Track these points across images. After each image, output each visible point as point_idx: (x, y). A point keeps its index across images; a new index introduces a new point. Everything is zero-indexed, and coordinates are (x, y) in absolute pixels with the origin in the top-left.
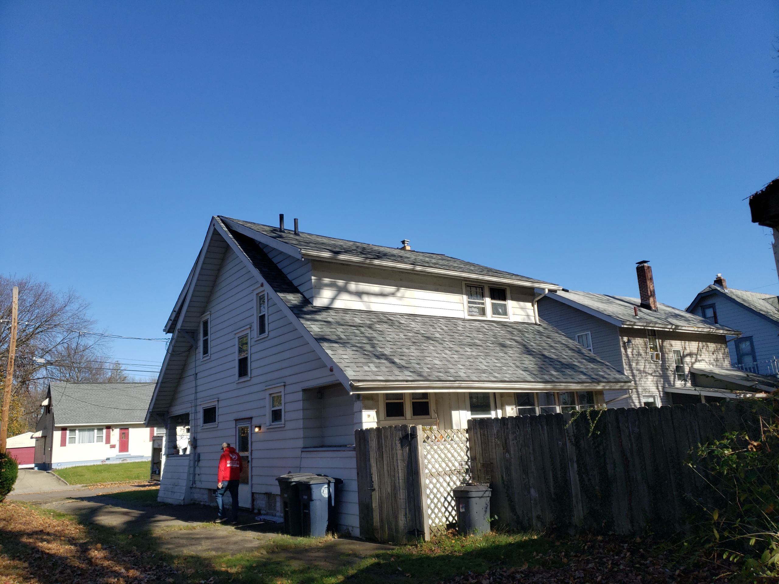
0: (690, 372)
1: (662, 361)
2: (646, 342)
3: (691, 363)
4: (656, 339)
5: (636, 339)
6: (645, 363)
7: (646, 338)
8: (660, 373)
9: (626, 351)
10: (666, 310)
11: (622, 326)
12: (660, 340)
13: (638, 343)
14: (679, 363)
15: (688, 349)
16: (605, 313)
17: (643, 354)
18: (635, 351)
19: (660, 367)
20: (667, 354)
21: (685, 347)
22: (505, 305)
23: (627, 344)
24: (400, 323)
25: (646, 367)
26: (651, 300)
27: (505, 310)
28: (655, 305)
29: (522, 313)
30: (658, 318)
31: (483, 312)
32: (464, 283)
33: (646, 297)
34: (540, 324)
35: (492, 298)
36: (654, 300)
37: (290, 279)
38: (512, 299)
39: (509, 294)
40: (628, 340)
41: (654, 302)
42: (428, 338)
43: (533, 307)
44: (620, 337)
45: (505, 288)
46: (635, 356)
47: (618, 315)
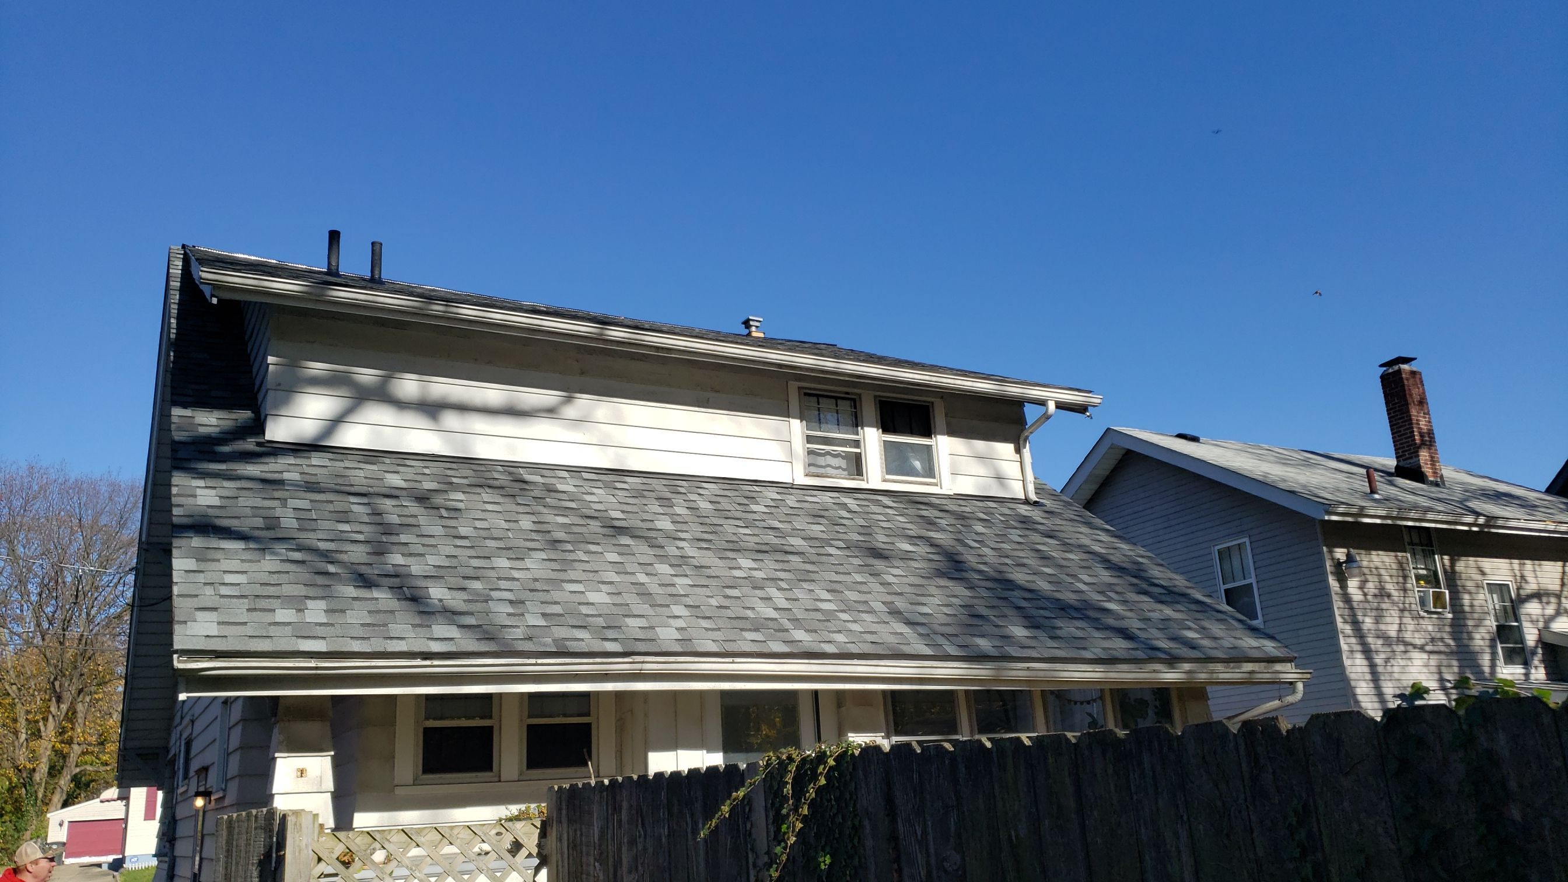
0: (1540, 641)
1: (1453, 612)
2: (1404, 561)
3: (1541, 619)
4: (1434, 554)
5: (1374, 553)
6: (1400, 617)
7: (1405, 552)
8: (1448, 645)
9: (1343, 586)
10: (1472, 484)
11: (1326, 518)
12: (1446, 557)
13: (1379, 565)
14: (1506, 618)
15: (1531, 579)
16: (1282, 485)
17: (1395, 593)
18: (1370, 585)
19: (1448, 629)
20: (1470, 593)
21: (1522, 577)
22: (929, 447)
23: (1344, 568)
24: (551, 490)
25: (1405, 627)
26: (1424, 455)
27: (930, 464)
28: (1436, 469)
29: (982, 471)
30: (1439, 500)
31: (856, 466)
32: (793, 386)
33: (1410, 450)
34: (1038, 500)
35: (886, 429)
36: (1432, 457)
37: (254, 375)
38: (952, 432)
39: (939, 418)
40: (1348, 555)
41: (1433, 461)
42: (621, 531)
43: (1018, 455)
44: (1324, 548)
45: (929, 402)
46: (1369, 598)
47: (1316, 491)
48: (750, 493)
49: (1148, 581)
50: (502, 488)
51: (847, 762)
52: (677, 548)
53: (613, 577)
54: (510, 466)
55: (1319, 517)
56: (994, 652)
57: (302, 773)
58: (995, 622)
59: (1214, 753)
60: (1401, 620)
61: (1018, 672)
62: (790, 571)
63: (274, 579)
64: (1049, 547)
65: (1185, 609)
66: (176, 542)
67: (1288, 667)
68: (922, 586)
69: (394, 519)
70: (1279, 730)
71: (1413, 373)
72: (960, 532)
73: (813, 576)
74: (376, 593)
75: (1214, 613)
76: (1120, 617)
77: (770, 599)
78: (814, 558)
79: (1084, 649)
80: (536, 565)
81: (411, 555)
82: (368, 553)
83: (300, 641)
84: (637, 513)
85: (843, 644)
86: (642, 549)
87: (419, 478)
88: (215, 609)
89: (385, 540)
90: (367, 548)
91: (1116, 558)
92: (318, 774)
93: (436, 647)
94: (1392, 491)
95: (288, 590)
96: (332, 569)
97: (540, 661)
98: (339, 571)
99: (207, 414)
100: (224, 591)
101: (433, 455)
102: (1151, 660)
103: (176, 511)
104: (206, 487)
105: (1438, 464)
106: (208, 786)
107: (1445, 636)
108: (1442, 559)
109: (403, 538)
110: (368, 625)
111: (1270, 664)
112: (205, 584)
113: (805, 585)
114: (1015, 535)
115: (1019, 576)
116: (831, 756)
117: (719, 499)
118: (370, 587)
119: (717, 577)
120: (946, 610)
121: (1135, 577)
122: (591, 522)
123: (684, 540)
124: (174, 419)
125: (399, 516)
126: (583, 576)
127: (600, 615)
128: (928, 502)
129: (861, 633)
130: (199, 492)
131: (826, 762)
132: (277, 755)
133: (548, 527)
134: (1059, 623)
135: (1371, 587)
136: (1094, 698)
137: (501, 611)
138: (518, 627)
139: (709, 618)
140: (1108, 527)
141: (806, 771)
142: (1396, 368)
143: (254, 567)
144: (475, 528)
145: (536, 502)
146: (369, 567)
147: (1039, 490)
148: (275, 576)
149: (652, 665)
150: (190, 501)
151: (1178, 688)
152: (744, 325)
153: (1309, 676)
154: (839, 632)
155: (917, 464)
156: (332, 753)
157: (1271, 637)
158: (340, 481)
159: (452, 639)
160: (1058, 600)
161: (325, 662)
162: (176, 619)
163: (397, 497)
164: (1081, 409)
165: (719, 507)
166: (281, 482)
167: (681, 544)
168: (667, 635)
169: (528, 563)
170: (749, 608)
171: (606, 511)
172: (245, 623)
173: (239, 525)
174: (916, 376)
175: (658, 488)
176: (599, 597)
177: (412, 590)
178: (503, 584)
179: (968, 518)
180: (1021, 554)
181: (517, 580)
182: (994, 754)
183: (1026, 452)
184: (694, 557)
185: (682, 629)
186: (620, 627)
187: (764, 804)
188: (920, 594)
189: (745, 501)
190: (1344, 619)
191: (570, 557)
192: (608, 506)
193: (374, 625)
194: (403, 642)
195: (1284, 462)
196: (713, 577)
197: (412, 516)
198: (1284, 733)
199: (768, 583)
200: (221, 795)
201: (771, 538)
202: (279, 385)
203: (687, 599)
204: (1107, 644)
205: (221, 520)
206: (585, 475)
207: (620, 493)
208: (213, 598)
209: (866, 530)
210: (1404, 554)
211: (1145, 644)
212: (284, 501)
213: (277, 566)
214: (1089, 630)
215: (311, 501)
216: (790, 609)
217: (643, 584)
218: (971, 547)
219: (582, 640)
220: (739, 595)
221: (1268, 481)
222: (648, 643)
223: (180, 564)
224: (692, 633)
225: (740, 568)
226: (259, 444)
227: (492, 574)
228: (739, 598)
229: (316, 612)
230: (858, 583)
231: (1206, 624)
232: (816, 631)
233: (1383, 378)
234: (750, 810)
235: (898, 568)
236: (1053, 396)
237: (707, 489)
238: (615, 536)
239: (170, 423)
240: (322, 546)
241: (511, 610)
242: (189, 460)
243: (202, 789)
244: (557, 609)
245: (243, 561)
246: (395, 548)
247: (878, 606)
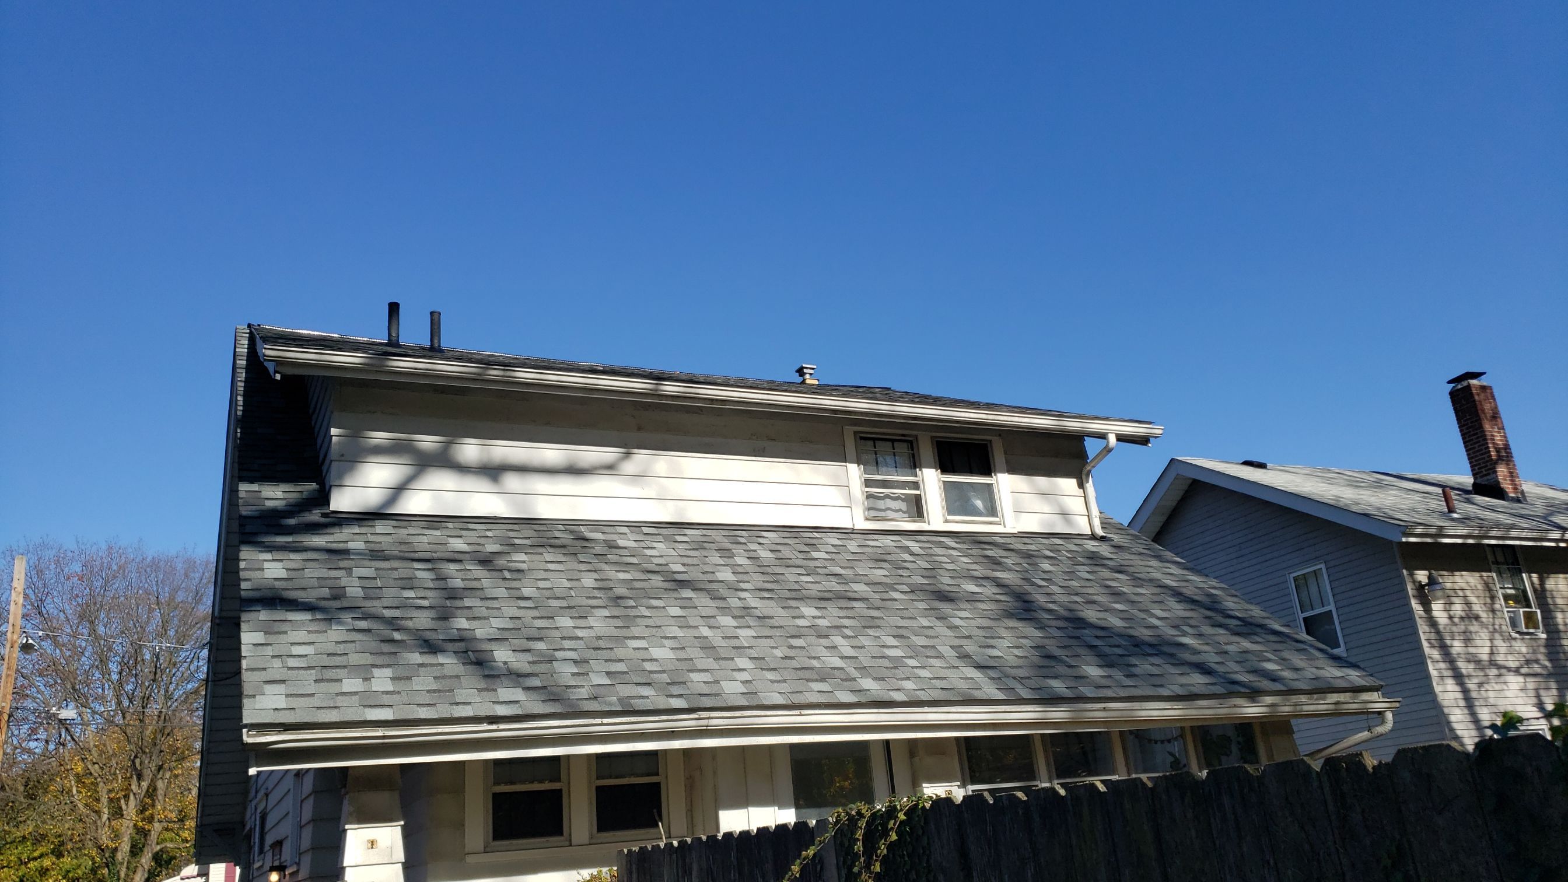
1: (1547, 632)
2: (1490, 581)
4: (1521, 572)
5: (1457, 573)
6: (1491, 640)
7: (1490, 571)
8: (1544, 667)
9: (1428, 610)
10: (1554, 499)
11: (1404, 540)
12: (1534, 575)
13: (1464, 586)
16: (1355, 509)
17: (1483, 615)
18: (1456, 607)
19: (1542, 650)
20: (1563, 611)
22: (990, 486)
23: (1426, 591)
24: (612, 546)
25: (1498, 650)
26: (1502, 471)
27: (991, 502)
28: (1515, 485)
29: (1047, 509)
30: (1522, 516)
31: (917, 508)
32: (849, 430)
33: (1487, 466)
34: (1104, 535)
35: (945, 470)
36: (1511, 473)
37: (318, 447)
38: (1012, 470)
39: (998, 457)
40: (1430, 577)
41: (1512, 475)
42: (683, 584)
43: (1082, 490)
44: (1404, 571)
45: (987, 440)
46: (1456, 620)
47: (1391, 513)
48: (811, 540)
49: (1222, 613)
50: (564, 546)
51: (918, 816)
52: (740, 599)
53: (676, 631)
54: (571, 525)
55: (1397, 540)
56: (1068, 694)
57: (372, 845)
58: (1067, 662)
59: (1298, 793)
60: (1492, 642)
61: (1096, 712)
62: (853, 618)
63: (341, 648)
64: (1121, 583)
65: (1263, 640)
66: (244, 617)
67: (1375, 696)
68: (991, 628)
69: (458, 583)
70: (1365, 767)
71: (1483, 388)
72: (1027, 571)
73: (878, 622)
74: (441, 659)
75: (1294, 643)
76: (1196, 652)
77: (835, 647)
78: (879, 604)
79: (1161, 686)
80: (599, 623)
81: (475, 618)
82: (433, 619)
83: (367, 710)
84: (698, 565)
85: (913, 692)
86: (705, 603)
87: (482, 541)
88: (283, 682)
89: (449, 605)
90: (431, 614)
91: (1189, 591)
92: (389, 844)
93: (502, 711)
94: (1471, 509)
95: (354, 659)
96: (397, 636)
97: (605, 721)
98: (405, 638)
99: (273, 488)
100: (292, 662)
101: (495, 518)
102: (1230, 694)
103: (244, 585)
104: (273, 560)
105: (1517, 480)
106: (283, 859)
107: (1541, 657)
108: (1530, 577)
109: (467, 602)
110: (434, 691)
111: (1359, 694)
112: (273, 657)
113: (871, 632)
114: (1083, 572)
115: (1091, 614)
116: (901, 810)
117: (779, 547)
118: (436, 653)
119: (781, 627)
120: (1017, 652)
121: (1209, 609)
122: (654, 577)
123: (746, 590)
124: (242, 495)
125: (463, 580)
126: (647, 632)
127: (664, 672)
128: (992, 541)
129: (930, 679)
130: (266, 565)
131: (897, 817)
132: (347, 827)
133: (611, 584)
134: (1134, 660)
135: (1458, 608)
136: (1175, 736)
137: (565, 671)
138: (583, 687)
139: (774, 669)
140: (1179, 560)
141: (877, 827)
142: (1465, 383)
143: (321, 638)
144: (538, 588)
145: (598, 559)
146: (433, 632)
147: (1104, 524)
148: (342, 646)
149: (718, 719)
150: (257, 574)
151: (1261, 723)
152: (798, 374)
153: (1397, 705)
154: (908, 679)
155: (979, 504)
156: (402, 823)
157: (1354, 666)
158: (403, 548)
159: (517, 702)
160: (1131, 637)
161: (391, 730)
162: (245, 693)
163: (460, 561)
164: (1143, 440)
165: (780, 555)
166: (345, 552)
167: (743, 595)
168: (733, 688)
169: (591, 621)
170: (814, 658)
171: (667, 564)
172: (313, 695)
173: (306, 596)
174: (972, 415)
175: (719, 539)
176: (662, 652)
177: (477, 654)
178: (567, 644)
179: (1033, 556)
180: (1090, 591)
181: (581, 638)
182: (1069, 803)
183: (1090, 486)
184: (756, 608)
185: (747, 682)
186: (684, 683)
187: (835, 862)
188: (990, 635)
189: (806, 549)
190: (1430, 643)
191: (633, 613)
192: (669, 559)
193: (439, 691)
194: (469, 707)
195: (1355, 484)
196: (777, 627)
197: (475, 579)
198: (1370, 769)
199: (832, 630)
200: (295, 870)
201: (834, 585)
202: (343, 455)
203: (751, 651)
204: (1184, 680)
205: (288, 592)
206: (646, 530)
207: (680, 546)
208: (281, 670)
209: (931, 573)
210: (1489, 574)
211: (1225, 678)
212: (349, 571)
213: (343, 636)
214: (1166, 666)
215: (376, 569)
216: (856, 658)
217: (706, 637)
218: (1040, 587)
219: (647, 697)
220: (804, 644)
221: (1341, 505)
222: (713, 698)
223: (249, 638)
224: (758, 686)
225: (803, 617)
226: (324, 515)
227: (557, 634)
228: (804, 648)
229: (382, 680)
230: (924, 627)
231: (1286, 654)
232: (883, 679)
233: (1453, 394)
234: (822, 868)
235: (965, 610)
236: (1113, 428)
237: (767, 537)
238: (676, 590)
239: (238, 498)
240: (388, 613)
241: (575, 670)
242: (256, 534)
243: (276, 863)
244: (621, 667)
245: (309, 632)
246: (459, 612)
247: (946, 651)
